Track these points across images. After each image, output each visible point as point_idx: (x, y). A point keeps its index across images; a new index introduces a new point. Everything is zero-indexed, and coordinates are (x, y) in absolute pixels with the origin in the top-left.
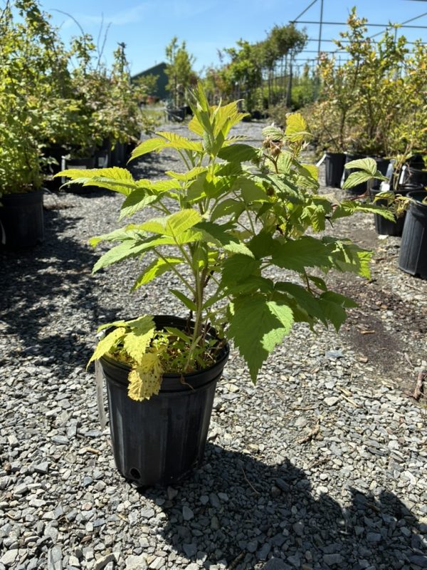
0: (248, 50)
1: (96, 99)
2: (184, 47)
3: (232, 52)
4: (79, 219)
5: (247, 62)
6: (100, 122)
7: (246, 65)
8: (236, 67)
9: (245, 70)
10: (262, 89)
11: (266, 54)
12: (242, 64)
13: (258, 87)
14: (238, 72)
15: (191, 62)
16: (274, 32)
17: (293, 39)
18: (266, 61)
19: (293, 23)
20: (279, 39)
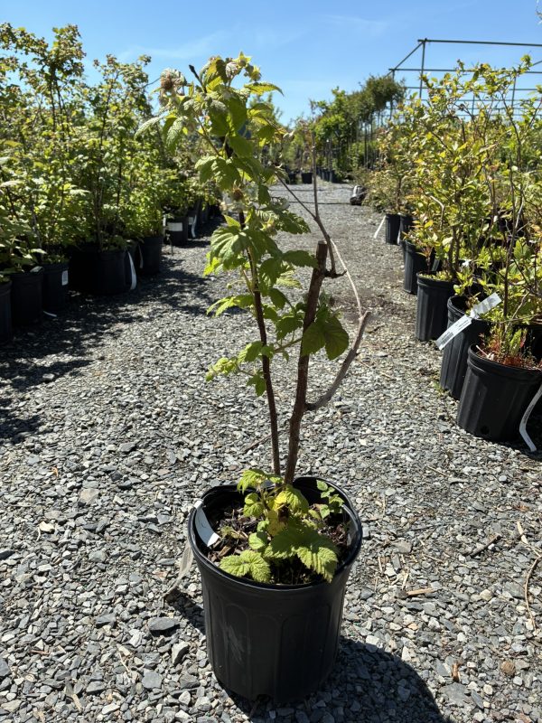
0: (340, 103)
1: (188, 168)
2: (270, 100)
3: (323, 105)
4: (182, 261)
5: (339, 117)
6: (193, 188)
7: (337, 120)
8: (326, 123)
9: (336, 126)
10: (358, 145)
11: (362, 106)
12: (333, 119)
13: (353, 142)
14: (328, 128)
15: (277, 117)
16: (369, 83)
17: (390, 91)
18: (361, 115)
19: (393, 70)
20: (374, 92)
